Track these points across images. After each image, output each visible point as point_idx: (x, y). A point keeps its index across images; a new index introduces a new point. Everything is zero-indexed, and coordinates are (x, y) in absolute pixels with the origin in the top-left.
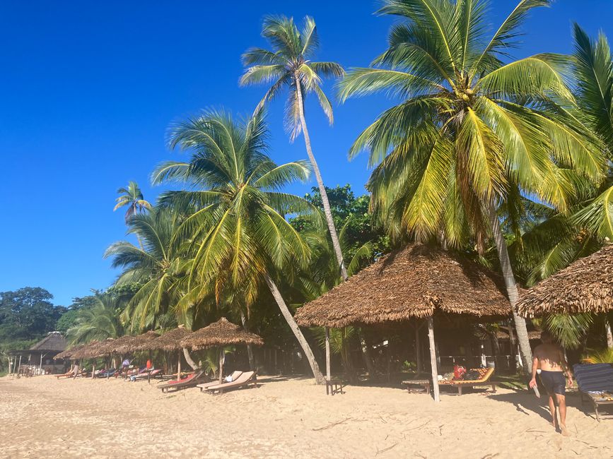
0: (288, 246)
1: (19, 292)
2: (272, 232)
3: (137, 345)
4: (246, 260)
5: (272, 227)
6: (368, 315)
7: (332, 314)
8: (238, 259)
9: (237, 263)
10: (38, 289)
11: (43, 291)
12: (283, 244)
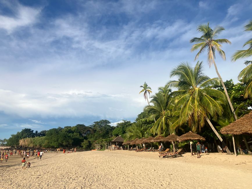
0: (215, 108)
1: (100, 121)
2: (209, 104)
3: (157, 140)
4: (199, 113)
5: (208, 102)
6: (249, 131)
7: (236, 130)
8: (197, 113)
9: (197, 114)
10: (106, 121)
11: (107, 121)
12: (213, 108)
